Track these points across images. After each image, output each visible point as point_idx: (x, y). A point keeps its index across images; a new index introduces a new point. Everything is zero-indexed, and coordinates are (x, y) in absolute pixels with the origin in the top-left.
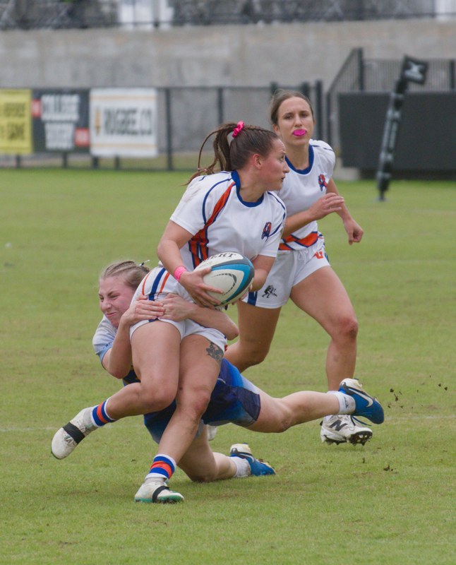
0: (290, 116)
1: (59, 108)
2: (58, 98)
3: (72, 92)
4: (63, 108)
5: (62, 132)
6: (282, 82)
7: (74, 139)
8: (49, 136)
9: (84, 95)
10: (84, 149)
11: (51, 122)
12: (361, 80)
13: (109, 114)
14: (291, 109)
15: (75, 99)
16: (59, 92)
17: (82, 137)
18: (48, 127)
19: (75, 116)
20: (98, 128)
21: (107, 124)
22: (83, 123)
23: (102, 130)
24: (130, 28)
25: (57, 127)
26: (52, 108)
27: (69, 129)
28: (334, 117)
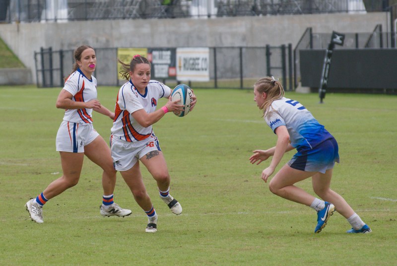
0: (88, 58)
1: (161, 57)
2: (161, 52)
3: (168, 49)
4: (164, 57)
5: (162, 69)
6: (271, 44)
7: (168, 72)
8: (156, 71)
9: (173, 51)
10: (173, 77)
11: (157, 64)
12: (311, 43)
13: (185, 60)
14: (88, 54)
15: (169, 53)
16: (161, 49)
17: (172, 72)
18: (156, 67)
19: (169, 62)
20: (180, 67)
21: (185, 65)
22: (173, 65)
23: (182, 68)
24: (196, 18)
25: (160, 67)
26: (157, 58)
27: (166, 67)
28: (298, 62)
